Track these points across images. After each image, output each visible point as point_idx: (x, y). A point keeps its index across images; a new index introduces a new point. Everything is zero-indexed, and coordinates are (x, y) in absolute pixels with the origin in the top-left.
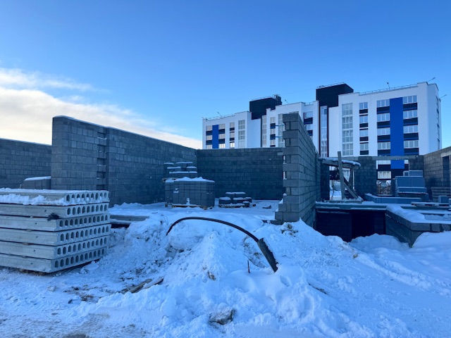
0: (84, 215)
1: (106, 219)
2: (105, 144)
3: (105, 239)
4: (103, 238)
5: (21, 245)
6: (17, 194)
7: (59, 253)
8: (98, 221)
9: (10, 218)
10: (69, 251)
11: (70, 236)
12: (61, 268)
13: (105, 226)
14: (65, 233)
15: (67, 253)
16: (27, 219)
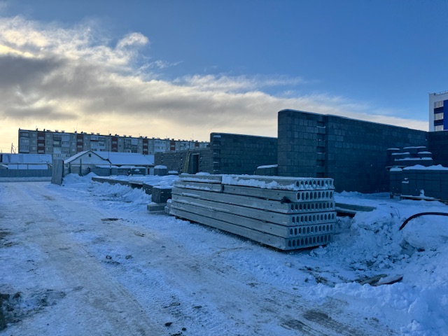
0: (311, 200)
1: (332, 207)
2: (324, 133)
3: (331, 226)
4: (330, 225)
5: (261, 222)
6: (256, 179)
7: (291, 233)
8: (324, 207)
9: (251, 198)
10: (300, 232)
11: (300, 219)
12: (294, 248)
13: (331, 213)
14: (295, 216)
15: (299, 235)
16: (265, 201)
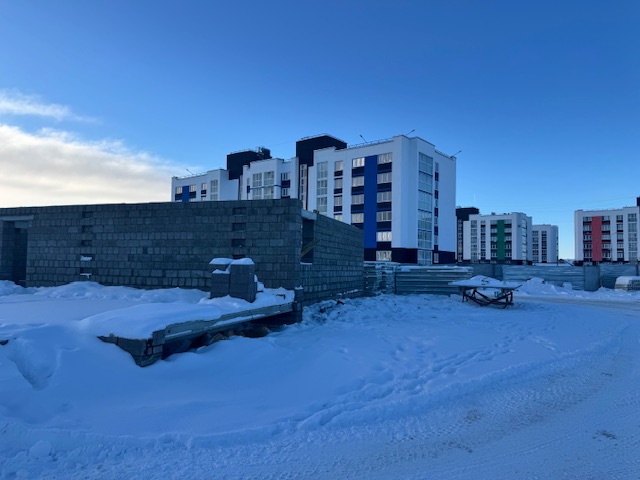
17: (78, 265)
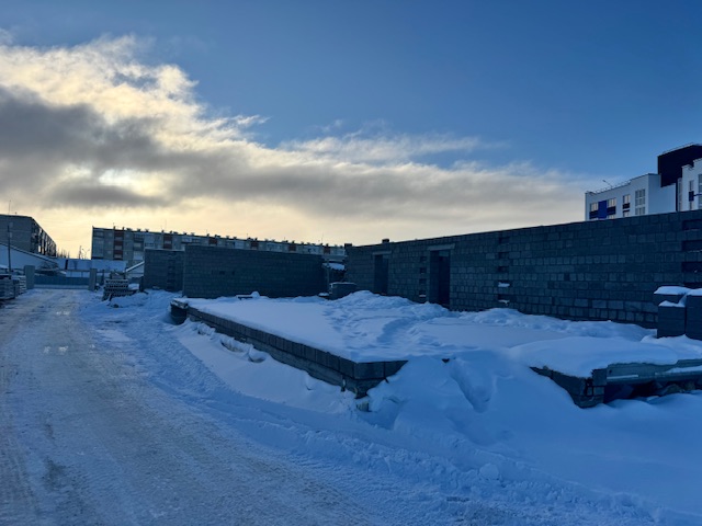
17: (496, 292)
